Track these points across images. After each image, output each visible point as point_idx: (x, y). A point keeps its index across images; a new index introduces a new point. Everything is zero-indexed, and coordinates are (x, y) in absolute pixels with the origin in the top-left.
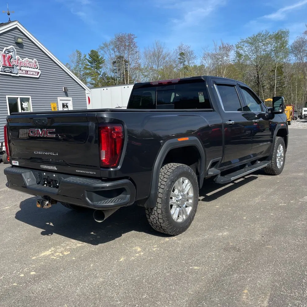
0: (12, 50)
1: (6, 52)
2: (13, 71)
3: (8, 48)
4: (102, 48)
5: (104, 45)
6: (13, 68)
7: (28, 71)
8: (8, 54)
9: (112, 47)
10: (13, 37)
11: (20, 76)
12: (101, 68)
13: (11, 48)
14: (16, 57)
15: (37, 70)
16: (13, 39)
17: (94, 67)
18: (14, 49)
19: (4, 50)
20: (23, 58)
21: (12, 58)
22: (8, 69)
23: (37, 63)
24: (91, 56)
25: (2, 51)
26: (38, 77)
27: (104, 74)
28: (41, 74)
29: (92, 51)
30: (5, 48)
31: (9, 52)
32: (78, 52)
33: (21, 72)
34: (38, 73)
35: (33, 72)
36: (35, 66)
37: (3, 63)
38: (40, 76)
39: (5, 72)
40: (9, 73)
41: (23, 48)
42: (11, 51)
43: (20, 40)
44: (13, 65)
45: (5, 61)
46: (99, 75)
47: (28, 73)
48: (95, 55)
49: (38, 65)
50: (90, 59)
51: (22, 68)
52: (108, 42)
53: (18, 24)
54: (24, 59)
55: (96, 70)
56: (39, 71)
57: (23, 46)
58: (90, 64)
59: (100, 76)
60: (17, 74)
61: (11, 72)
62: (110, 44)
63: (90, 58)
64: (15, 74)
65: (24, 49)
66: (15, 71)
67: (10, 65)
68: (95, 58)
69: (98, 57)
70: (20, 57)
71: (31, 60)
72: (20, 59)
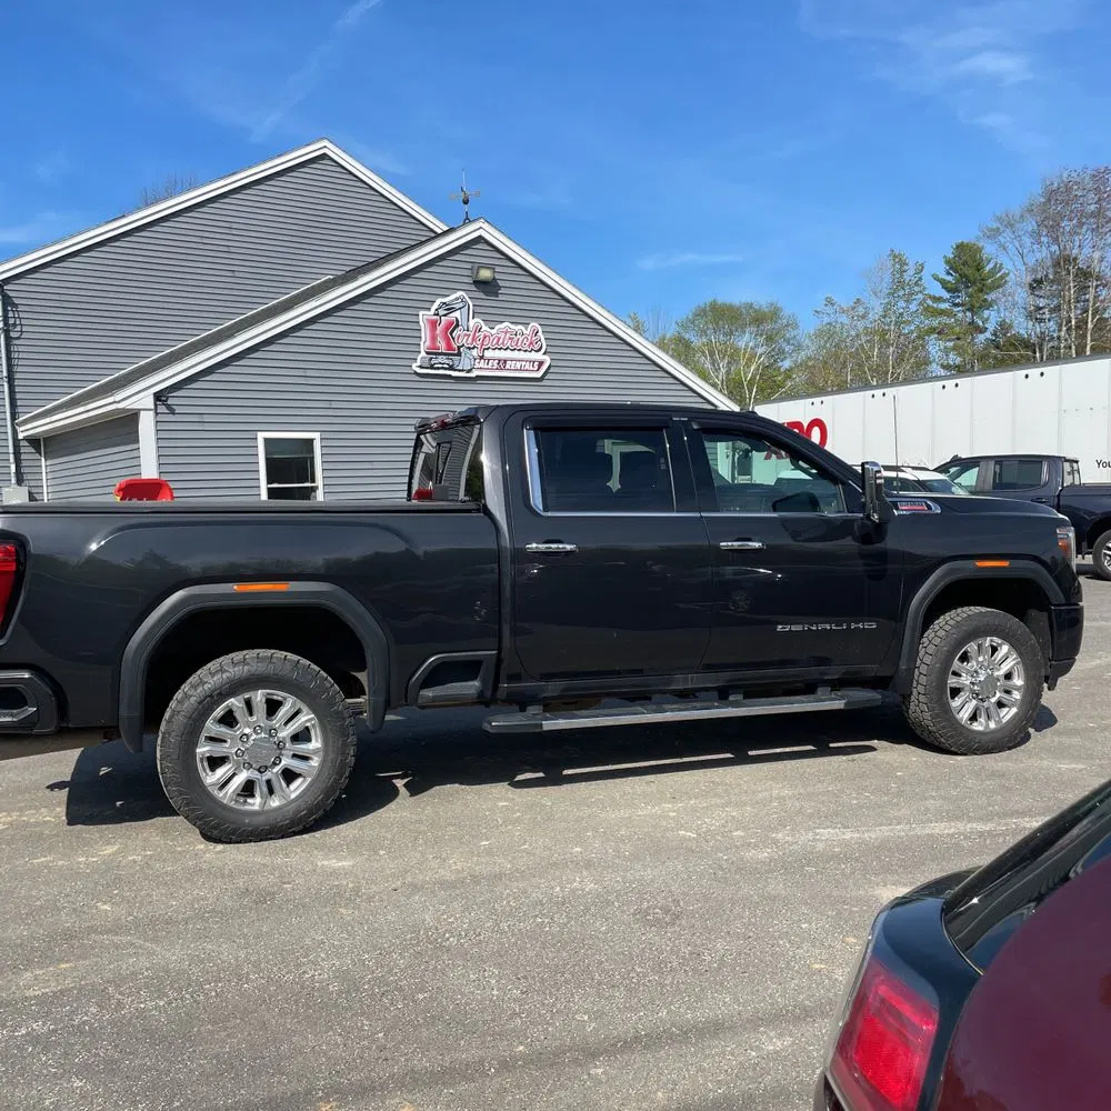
0: (461, 305)
1: (442, 312)
2: (456, 363)
3: (446, 300)
4: (993, 234)
5: (999, 219)
6: (459, 354)
7: (505, 361)
8: (445, 315)
9: (1031, 225)
10: (469, 266)
11: (478, 378)
12: (987, 305)
13: (457, 299)
14: (472, 322)
15: (539, 356)
16: (468, 273)
17: (962, 305)
18: (466, 302)
19: (435, 306)
20: (491, 323)
21: (457, 325)
22: (441, 359)
23: (540, 334)
24: (952, 266)
25: (429, 309)
26: (539, 375)
27: (1004, 326)
28: (549, 367)
29: (960, 247)
30: (439, 301)
31: (451, 310)
32: (895, 256)
33: (482, 364)
34: (541, 364)
35: (524, 363)
36: (531, 343)
37: (428, 343)
38: (546, 373)
39: (432, 367)
40: (445, 369)
41: (497, 295)
42: (457, 306)
43: (485, 274)
44: (459, 348)
45: (434, 338)
46: (981, 332)
47: (507, 366)
48: (970, 262)
49: (543, 340)
50: (949, 278)
51: (488, 354)
52: (1016, 210)
53: (486, 226)
54: (497, 327)
55: (969, 314)
56: (547, 359)
57: (500, 287)
58: (946, 295)
59: (988, 335)
60: (469, 371)
61: (451, 368)
62: (1022, 216)
63: (948, 273)
64: (463, 370)
65: (501, 297)
66: (465, 363)
67: (449, 347)
68: (969, 272)
69: (979, 268)
70: (482, 323)
71: (520, 327)
72: (485, 328)
